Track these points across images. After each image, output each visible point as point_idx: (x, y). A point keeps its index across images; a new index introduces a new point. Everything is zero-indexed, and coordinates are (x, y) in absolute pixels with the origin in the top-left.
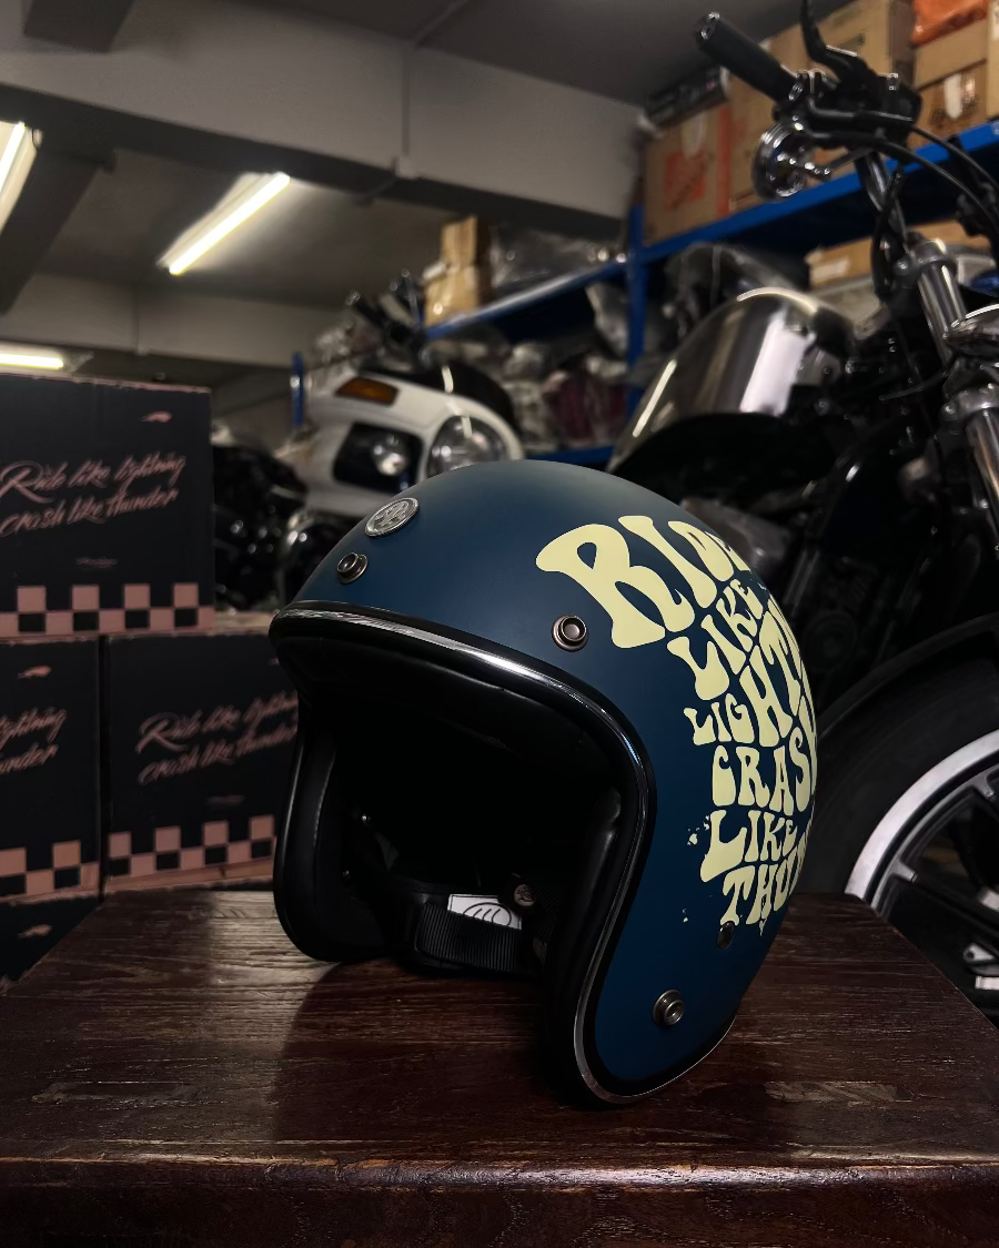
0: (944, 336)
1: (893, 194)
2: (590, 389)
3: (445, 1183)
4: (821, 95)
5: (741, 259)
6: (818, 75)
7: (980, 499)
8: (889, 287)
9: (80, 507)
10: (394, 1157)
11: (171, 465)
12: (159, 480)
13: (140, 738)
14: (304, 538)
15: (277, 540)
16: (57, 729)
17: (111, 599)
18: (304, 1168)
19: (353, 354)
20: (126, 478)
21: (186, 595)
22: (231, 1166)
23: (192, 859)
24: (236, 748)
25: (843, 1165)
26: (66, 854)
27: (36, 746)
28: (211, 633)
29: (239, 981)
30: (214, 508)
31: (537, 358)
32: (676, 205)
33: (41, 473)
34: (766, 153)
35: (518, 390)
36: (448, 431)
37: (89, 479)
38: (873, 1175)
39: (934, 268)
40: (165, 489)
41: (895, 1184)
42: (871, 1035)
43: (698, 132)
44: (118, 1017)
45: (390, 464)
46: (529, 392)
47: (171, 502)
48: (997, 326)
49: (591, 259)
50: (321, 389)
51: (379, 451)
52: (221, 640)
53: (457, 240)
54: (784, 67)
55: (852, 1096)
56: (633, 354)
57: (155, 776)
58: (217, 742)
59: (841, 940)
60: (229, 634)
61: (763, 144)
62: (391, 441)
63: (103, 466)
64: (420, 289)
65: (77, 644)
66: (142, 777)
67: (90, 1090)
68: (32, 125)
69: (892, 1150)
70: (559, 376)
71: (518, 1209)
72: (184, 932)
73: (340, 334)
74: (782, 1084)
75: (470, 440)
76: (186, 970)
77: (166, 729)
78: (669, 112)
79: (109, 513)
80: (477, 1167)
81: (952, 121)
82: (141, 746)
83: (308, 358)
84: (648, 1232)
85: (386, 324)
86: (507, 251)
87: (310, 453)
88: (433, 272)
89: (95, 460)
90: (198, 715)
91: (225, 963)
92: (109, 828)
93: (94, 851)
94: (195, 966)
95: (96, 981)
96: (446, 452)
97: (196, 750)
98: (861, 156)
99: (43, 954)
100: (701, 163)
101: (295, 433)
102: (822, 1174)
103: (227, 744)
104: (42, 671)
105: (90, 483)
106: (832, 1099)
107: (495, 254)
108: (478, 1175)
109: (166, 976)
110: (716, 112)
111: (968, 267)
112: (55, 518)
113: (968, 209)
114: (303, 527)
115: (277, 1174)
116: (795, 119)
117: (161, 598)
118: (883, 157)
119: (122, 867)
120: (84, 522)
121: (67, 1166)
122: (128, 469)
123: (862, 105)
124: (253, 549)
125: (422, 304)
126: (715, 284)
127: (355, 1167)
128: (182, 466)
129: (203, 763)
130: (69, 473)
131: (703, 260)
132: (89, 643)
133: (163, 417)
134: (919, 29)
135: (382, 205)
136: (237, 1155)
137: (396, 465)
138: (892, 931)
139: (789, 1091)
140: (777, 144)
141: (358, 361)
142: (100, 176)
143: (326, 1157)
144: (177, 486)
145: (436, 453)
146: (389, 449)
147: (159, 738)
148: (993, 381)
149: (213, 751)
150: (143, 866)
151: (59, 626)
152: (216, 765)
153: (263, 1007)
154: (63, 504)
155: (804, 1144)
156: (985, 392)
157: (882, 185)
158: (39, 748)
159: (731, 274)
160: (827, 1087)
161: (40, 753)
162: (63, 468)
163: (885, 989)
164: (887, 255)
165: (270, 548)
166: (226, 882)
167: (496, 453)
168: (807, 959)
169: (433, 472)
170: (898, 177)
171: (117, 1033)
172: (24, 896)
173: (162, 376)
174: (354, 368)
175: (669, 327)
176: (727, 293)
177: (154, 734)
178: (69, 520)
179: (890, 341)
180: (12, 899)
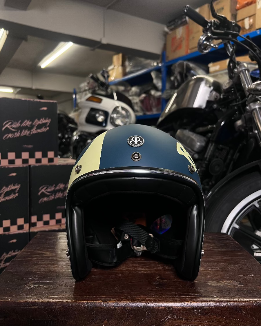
0: (247, 89)
1: (233, 52)
2: (152, 99)
3: (130, 307)
4: (215, 26)
5: (191, 65)
6: (214, 21)
7: (255, 130)
8: (232, 76)
9: (24, 132)
10: (117, 300)
11: (47, 121)
12: (44, 125)
13: (39, 191)
14: (78, 138)
15: (70, 138)
16: (18, 189)
17: (32, 156)
18: (94, 303)
19: (89, 89)
20: (36, 124)
21: (51, 154)
22: (76, 302)
23: (53, 222)
24: (64, 194)
25: (227, 302)
26: (20, 221)
28: (57, 164)
31: (138, 90)
32: (174, 51)
33: (14, 124)
34: (201, 41)
35: (133, 99)
36: (115, 110)
37: (26, 125)
38: (235, 304)
39: (244, 71)
40: (46, 127)
41: (240, 306)
42: (232, 269)
43: (180, 32)
44: (44, 265)
45: (100, 119)
46: (136, 99)
47: (47, 131)
48: (260, 87)
49: (152, 65)
50: (82, 99)
51: (97, 115)
52: (60, 166)
53: (117, 59)
54: (206, 19)
55: (229, 284)
56: (163, 90)
57: (43, 201)
58: (59, 192)
59: (223, 245)
60: (62, 165)
61: (200, 39)
62: (101, 113)
63: (30, 121)
64: (107, 72)
65: (23, 167)
66: (40, 201)
67: (39, 283)
68: (6, 29)
69: (239, 298)
70: (143, 95)
71: (148, 313)
73: (86, 84)
74: (211, 282)
75: (121, 112)
77: (46, 189)
78: (173, 27)
79: (31, 133)
80: (137, 302)
81: (246, 30)
82: (39, 193)
83: (77, 90)
84: (179, 318)
85: (99, 82)
86: (130, 63)
87: (79, 115)
88: (110, 68)
89: (28, 120)
90: (54, 185)
92: (31, 215)
93: (28, 220)
95: (37, 255)
96: (115, 116)
97: (54, 194)
98: (225, 42)
99: (23, 249)
100: (181, 40)
101: (74, 110)
102: (222, 304)
103: (62, 193)
104: (14, 174)
105: (26, 126)
106: (224, 285)
107: (127, 63)
108: (138, 304)
109: (54, 254)
110: (185, 27)
112: (17, 135)
113: (252, 55)
114: (77, 135)
115: (88, 304)
116: (208, 32)
117: (45, 155)
118: (231, 43)
119: (34, 225)
120: (25, 136)
121: (35, 302)
122: (36, 122)
123: (226, 29)
124: (64, 140)
125: (108, 77)
126: (185, 72)
127: (107, 303)
128: (50, 121)
129: (56, 198)
130: (21, 123)
131: (181, 65)
132: (26, 167)
133: (45, 109)
134: (238, 6)
135: (98, 51)
137: (102, 119)
138: (236, 242)
139: (213, 283)
140: (204, 39)
141: (91, 91)
142: (24, 42)
143: (100, 300)
144: (49, 126)
145: (112, 116)
146: (100, 115)
147: (44, 191)
148: (259, 101)
149: (58, 195)
150: (40, 224)
151: (19, 163)
152: (59, 198)
154: (19, 131)
155: (217, 296)
156: (257, 103)
157: (231, 50)
158: (14, 194)
159: (189, 69)
160: (222, 282)
161: (14, 195)
162: (20, 122)
163: (235, 257)
164: (232, 67)
165: (69, 140)
166: (61, 228)
167: (128, 116)
168: (215, 249)
169: (111, 121)
170: (235, 47)
171: (44, 269)
172: (10, 232)
173: (40, 95)
174: (90, 93)
175: (172, 83)
176: (188, 74)
177: (43, 190)
178: (21, 135)
179: (232, 89)
180: (7, 233)
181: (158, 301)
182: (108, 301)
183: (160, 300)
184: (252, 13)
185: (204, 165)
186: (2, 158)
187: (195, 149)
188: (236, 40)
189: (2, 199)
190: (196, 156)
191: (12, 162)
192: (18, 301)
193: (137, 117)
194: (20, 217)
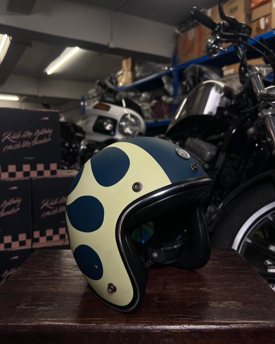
0: (258, 95)
1: (244, 55)
2: (163, 105)
3: (124, 330)
4: (224, 28)
5: (204, 69)
6: (223, 23)
7: (268, 138)
8: (243, 80)
9: (25, 143)
10: (111, 323)
11: (49, 131)
12: (46, 135)
13: (42, 205)
14: (85, 147)
15: (78, 148)
16: (19, 203)
17: (33, 168)
18: (88, 326)
19: (98, 95)
20: (37, 135)
21: (53, 166)
22: (69, 325)
23: (56, 238)
25: (228, 324)
26: (22, 237)
27: (14, 208)
28: (60, 177)
29: (70, 275)
30: (61, 139)
31: (149, 96)
32: (186, 54)
33: (14, 134)
34: (210, 45)
35: (143, 106)
36: (124, 118)
37: (27, 136)
38: (236, 327)
39: (256, 75)
40: (48, 138)
41: (242, 329)
42: (237, 288)
43: (192, 34)
44: (38, 285)
45: (108, 127)
46: (146, 106)
47: (49, 142)
48: (273, 92)
49: (163, 69)
50: (90, 106)
51: (105, 123)
53: (126, 64)
54: (214, 21)
55: (231, 305)
56: (175, 95)
57: (46, 215)
58: (63, 206)
59: (229, 262)
60: (65, 177)
61: (209, 42)
62: (109, 121)
63: (31, 132)
64: (116, 78)
65: (24, 180)
66: (42, 216)
67: (31, 305)
68: (9, 35)
69: (241, 320)
70: (154, 102)
71: (143, 336)
72: (55, 261)
73: (94, 90)
74: (213, 303)
75: (130, 120)
76: (56, 272)
77: (49, 203)
78: (184, 28)
79: (32, 145)
80: (132, 325)
81: (262, 30)
82: (42, 208)
83: (85, 97)
84: (177, 342)
85: (107, 88)
86: (140, 67)
87: (87, 123)
88: (119, 73)
89: (29, 131)
90: (57, 199)
91: (66, 270)
92: (33, 230)
93: (30, 236)
94: (58, 271)
95: (32, 275)
96: (124, 123)
97: (57, 208)
98: (235, 45)
100: (193, 42)
101: (82, 117)
102: (223, 327)
104: (15, 188)
105: (27, 137)
106: (226, 306)
107: (137, 68)
108: (133, 327)
109: (51, 273)
110: (197, 28)
111: (267, 71)
112: (18, 146)
114: (85, 144)
115: (81, 328)
116: (216, 34)
117: (47, 167)
118: (242, 45)
119: (37, 240)
120: (26, 147)
121: (26, 326)
122: (37, 133)
123: (235, 31)
124: (71, 150)
125: (117, 83)
126: (197, 76)
127: (101, 326)
128: (52, 131)
129: (59, 212)
130: (22, 134)
131: (194, 69)
132: (28, 180)
133: (47, 118)
134: (253, 5)
135: (106, 55)
136: (70, 323)
137: (110, 127)
138: (243, 259)
139: (214, 304)
140: (212, 42)
141: (99, 98)
142: (28, 48)
143: (93, 323)
144: (51, 137)
145: (121, 124)
146: (108, 123)
147: (47, 205)
148: (272, 107)
149: (61, 209)
150: (43, 240)
151: (20, 175)
152: (62, 212)
153: (76, 282)
154: (20, 143)
155: (218, 319)
156: (269, 109)
157: (241, 53)
158: (15, 208)
159: (201, 73)
160: (224, 303)
161: (15, 210)
162: (20, 133)
163: (241, 276)
164: (243, 71)
165: (76, 150)
166: (65, 244)
167: (137, 124)
168: (220, 267)
169: (120, 129)
170: (246, 50)
171: (38, 289)
172: (11, 248)
173: (46, 103)
174: (98, 100)
175: (185, 88)
176: (201, 78)
177: (45, 204)
178: (22, 147)
179: (244, 95)
180: (8, 249)
181: (155, 324)
182: (101, 324)
183: (157, 323)
184: (268, 13)
185: (215, 176)
186: (3, 171)
187: (206, 159)
188: (247, 42)
189: (3, 214)
190: (207, 166)
191: (12, 175)
192: (8, 324)
193: (147, 124)
194: (22, 232)
